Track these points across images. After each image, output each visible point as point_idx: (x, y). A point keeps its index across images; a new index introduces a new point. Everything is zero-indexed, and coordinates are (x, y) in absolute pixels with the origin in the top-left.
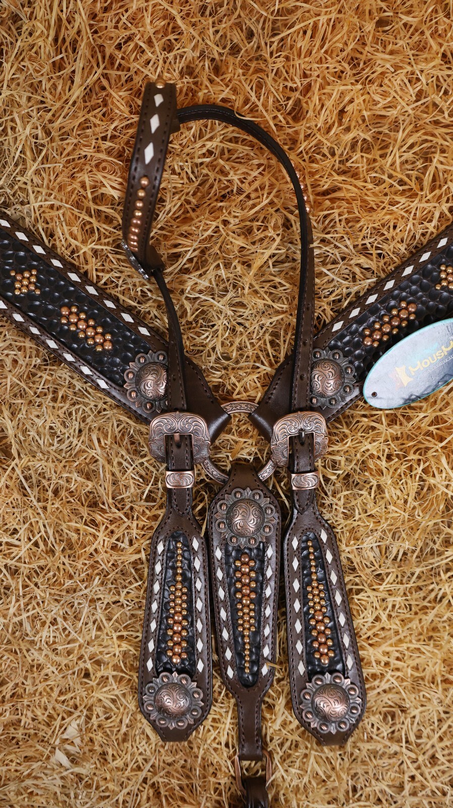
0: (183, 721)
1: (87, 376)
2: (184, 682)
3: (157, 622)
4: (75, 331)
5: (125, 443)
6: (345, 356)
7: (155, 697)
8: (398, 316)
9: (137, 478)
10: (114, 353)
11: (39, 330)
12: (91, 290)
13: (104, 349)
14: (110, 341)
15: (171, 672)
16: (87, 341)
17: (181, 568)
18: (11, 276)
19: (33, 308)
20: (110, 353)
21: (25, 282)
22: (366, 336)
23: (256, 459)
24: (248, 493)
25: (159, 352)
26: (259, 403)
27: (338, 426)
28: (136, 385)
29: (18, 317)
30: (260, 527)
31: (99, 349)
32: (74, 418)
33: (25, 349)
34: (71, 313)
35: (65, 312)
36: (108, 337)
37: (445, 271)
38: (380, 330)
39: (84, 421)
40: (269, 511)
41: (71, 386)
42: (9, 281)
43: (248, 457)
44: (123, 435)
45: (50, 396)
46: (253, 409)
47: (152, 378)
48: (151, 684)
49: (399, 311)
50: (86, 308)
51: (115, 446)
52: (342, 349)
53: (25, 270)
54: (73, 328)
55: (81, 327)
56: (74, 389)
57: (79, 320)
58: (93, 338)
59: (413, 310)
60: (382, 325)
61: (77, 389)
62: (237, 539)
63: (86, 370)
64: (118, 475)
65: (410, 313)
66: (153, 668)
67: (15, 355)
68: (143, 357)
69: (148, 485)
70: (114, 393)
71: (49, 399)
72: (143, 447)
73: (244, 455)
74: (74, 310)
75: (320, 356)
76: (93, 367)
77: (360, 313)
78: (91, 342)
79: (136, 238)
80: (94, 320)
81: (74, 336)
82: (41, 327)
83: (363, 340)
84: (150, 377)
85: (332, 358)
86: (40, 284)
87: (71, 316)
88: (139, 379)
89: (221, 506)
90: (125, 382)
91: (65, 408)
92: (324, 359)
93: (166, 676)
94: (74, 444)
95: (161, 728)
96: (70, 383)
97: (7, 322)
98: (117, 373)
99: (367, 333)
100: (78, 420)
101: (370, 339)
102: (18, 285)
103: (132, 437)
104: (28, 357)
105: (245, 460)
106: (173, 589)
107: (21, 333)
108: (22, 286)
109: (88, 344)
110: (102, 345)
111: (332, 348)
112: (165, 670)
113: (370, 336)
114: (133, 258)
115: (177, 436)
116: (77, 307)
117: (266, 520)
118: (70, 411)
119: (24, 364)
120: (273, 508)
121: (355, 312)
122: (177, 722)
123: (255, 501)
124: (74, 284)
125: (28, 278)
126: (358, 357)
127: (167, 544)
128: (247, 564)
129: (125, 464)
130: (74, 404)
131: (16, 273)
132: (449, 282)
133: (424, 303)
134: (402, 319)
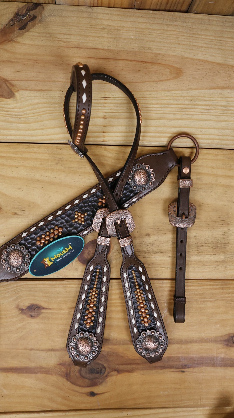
0: (158, 352)
2: (153, 334)
3: (133, 310)
6: (26, 249)
7: (142, 344)
15: (146, 331)
17: (137, 282)
22: (38, 241)
38: (44, 238)
48: (138, 339)
52: (26, 245)
60: (45, 236)
66: (137, 331)
75: (14, 248)
77: (36, 229)
79: (79, 138)
83: (36, 243)
85: (19, 249)
92: (16, 249)
93: (144, 333)
95: (148, 358)
99: (38, 239)
106: (136, 293)
111: (20, 244)
112: (143, 330)
113: (40, 241)
114: (76, 148)
115: (119, 222)
121: (33, 229)
122: (155, 352)
126: (33, 250)
127: (127, 273)
132: (79, 220)
133: (67, 228)
134: (55, 235)
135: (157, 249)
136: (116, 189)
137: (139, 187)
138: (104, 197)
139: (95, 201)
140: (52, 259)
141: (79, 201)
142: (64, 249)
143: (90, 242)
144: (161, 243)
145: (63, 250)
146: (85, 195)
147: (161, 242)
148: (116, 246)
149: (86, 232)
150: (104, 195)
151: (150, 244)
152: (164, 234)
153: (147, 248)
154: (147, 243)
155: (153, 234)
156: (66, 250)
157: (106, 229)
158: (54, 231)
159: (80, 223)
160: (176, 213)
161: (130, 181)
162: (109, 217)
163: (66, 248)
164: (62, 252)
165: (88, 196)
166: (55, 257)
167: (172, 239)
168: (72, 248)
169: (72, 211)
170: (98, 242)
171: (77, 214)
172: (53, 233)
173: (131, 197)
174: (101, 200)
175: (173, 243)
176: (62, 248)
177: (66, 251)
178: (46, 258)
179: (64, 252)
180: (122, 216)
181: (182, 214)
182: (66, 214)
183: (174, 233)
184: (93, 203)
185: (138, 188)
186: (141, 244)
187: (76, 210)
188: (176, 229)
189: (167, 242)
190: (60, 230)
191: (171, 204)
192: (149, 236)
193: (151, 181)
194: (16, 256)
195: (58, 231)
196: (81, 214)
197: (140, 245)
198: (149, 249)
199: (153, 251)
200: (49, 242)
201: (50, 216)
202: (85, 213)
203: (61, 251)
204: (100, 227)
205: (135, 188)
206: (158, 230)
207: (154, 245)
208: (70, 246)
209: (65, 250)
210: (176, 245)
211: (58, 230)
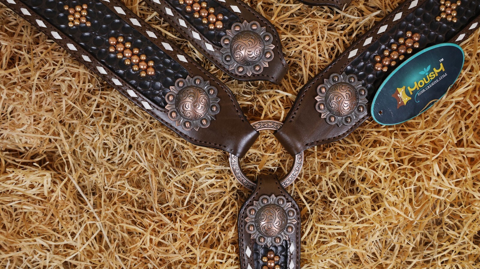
1: (133, 98)
4: (121, 59)
5: (168, 156)
6: (359, 80)
8: (404, 44)
9: (179, 186)
10: (157, 77)
11: (90, 58)
12: (135, 22)
13: (147, 75)
14: (153, 67)
16: (132, 68)
18: (65, 10)
19: (84, 39)
20: (153, 78)
21: (77, 16)
22: (377, 62)
23: (280, 169)
24: (273, 199)
25: (196, 77)
26: (283, 122)
27: (350, 141)
28: (176, 107)
29: (71, 47)
30: (283, 227)
31: (143, 74)
32: (125, 136)
33: (79, 75)
34: (118, 43)
35: (112, 41)
36: (151, 64)
37: (444, 5)
38: (389, 56)
39: (134, 138)
40: (291, 214)
41: (122, 107)
42: (61, 15)
43: (273, 168)
44: (167, 149)
45: (104, 116)
46: (278, 127)
47: (190, 100)
49: (405, 40)
50: (130, 38)
51: (161, 160)
52: (357, 74)
53: (77, 4)
54: (120, 56)
55: (127, 55)
56: (125, 111)
57: (125, 48)
58: (138, 64)
59: (417, 39)
60: (390, 53)
61: (127, 110)
62: (265, 239)
63: (132, 93)
64: (163, 183)
65: (415, 42)
67: (70, 81)
68: (181, 81)
69: (189, 192)
70: (158, 113)
71: (103, 120)
72: (184, 159)
73: (269, 165)
74: (121, 40)
75: (338, 80)
76: (138, 91)
77: (372, 41)
78: (136, 68)
80: (139, 48)
81: (121, 64)
82: (92, 55)
83: (374, 66)
84: (188, 99)
85: (347, 81)
86: (90, 17)
87: (117, 46)
88: (178, 101)
89: (250, 211)
90: (166, 104)
91: (117, 127)
92: (342, 83)
94: (125, 157)
96: (122, 105)
97: (63, 52)
98: (158, 95)
99: (378, 59)
100: (128, 137)
101: (380, 65)
102: (71, 18)
103: (175, 151)
104: (81, 82)
105: (270, 169)
107: (76, 62)
108: (75, 19)
109: (133, 70)
110: (146, 70)
111: (348, 72)
113: (381, 62)
116: (124, 37)
117: (289, 221)
118: (121, 129)
119: (78, 89)
120: (294, 210)
121: (368, 41)
123: (279, 206)
124: (119, 16)
125: (80, 12)
126: (369, 81)
128: (273, 259)
129: (168, 173)
130: (124, 124)
131: (69, 8)
132: (448, 15)
134: (408, 47)
140: (411, 90)
142: (431, 70)
156: (434, 73)
163: (434, 69)
164: (428, 77)
166: (416, 86)
168: (444, 70)
176: (429, 68)
177: (434, 75)
178: (400, 87)
179: (430, 78)
194: (347, 95)
200: (399, 62)
203: (427, 74)
208: (441, 64)
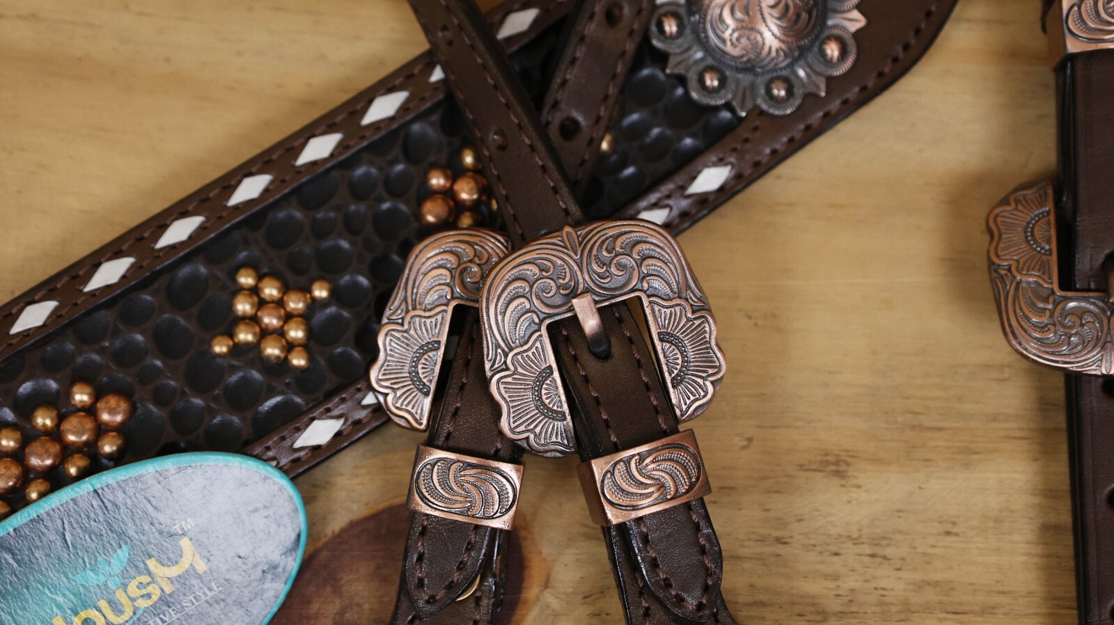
115: (587, 316)
133: (161, 397)
135: (920, 586)
136: (564, 83)
137: (745, 79)
138: (469, 159)
139: (394, 188)
141: (272, 182)
143: (352, 525)
144: (948, 533)
145: (125, 578)
146: (314, 136)
147: (949, 528)
148: (570, 556)
149: (320, 432)
150: (469, 143)
151: (856, 541)
152: (967, 455)
153: (836, 577)
154: (834, 531)
155: (877, 461)
157: (486, 382)
158: (61, 419)
159: (278, 357)
160: (1054, 258)
161: (671, 27)
162: (509, 276)
165: (341, 147)
167: (1037, 500)
169: (210, 262)
170: (423, 498)
171: (255, 291)
172: (55, 434)
173: (688, 163)
174: (447, 177)
175: (1048, 530)
180: (613, 270)
181: (1104, 265)
182: (162, 282)
183: (1044, 452)
184: (386, 206)
185: (733, 86)
186: (779, 541)
187: (243, 255)
188: (1060, 395)
189: (997, 520)
190: (112, 412)
191: (1005, 201)
192: (838, 473)
193: (836, 32)
195: (89, 425)
196: (286, 289)
197: (768, 550)
198: (850, 582)
199: (881, 604)
201: (33, 302)
202: (312, 281)
204: (433, 387)
205: (712, 81)
206: (913, 428)
207: (889, 552)
209: (145, 579)
210: (1071, 552)
211: (90, 411)
